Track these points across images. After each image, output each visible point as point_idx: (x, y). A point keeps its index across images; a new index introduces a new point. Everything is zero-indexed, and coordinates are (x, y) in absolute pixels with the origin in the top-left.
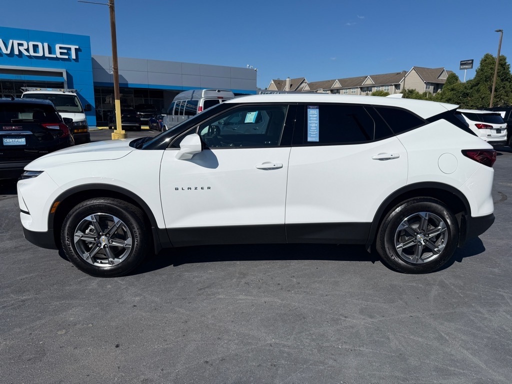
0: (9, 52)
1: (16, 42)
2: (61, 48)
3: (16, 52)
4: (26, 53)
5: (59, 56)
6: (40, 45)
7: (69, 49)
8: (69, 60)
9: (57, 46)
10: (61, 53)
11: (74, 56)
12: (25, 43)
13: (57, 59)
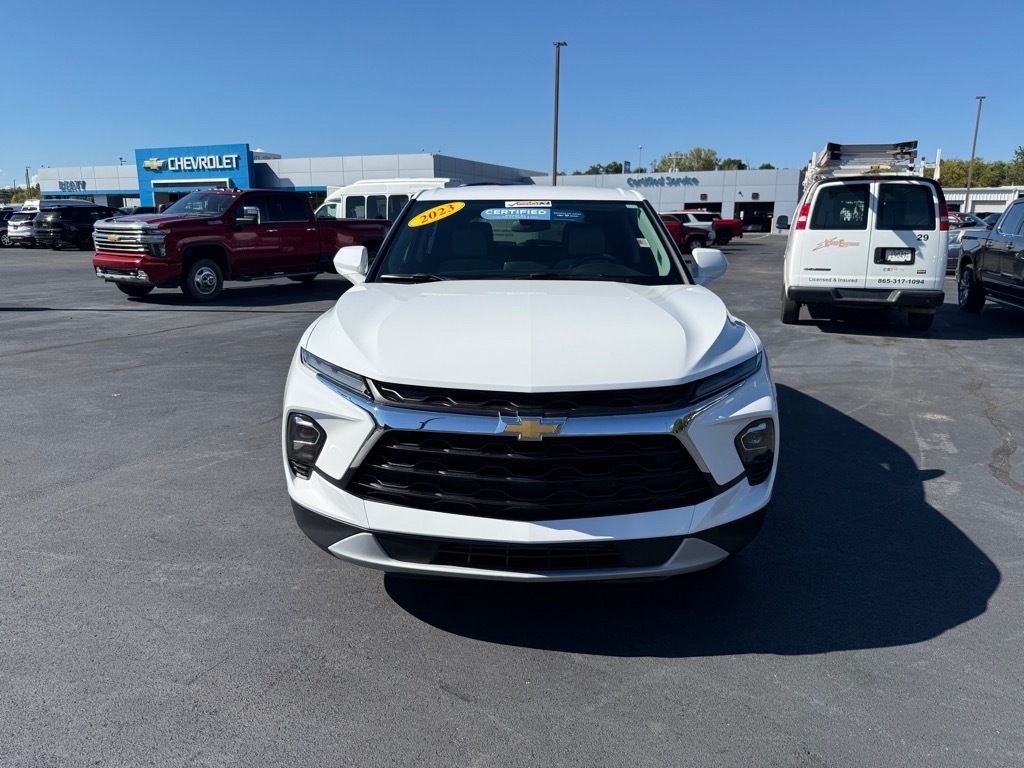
0: (197, 167)
1: (201, 158)
2: (226, 158)
4: (206, 167)
5: (226, 166)
6: (213, 157)
8: (232, 169)
9: (224, 157)
10: (227, 164)
12: (204, 158)
13: (224, 169)
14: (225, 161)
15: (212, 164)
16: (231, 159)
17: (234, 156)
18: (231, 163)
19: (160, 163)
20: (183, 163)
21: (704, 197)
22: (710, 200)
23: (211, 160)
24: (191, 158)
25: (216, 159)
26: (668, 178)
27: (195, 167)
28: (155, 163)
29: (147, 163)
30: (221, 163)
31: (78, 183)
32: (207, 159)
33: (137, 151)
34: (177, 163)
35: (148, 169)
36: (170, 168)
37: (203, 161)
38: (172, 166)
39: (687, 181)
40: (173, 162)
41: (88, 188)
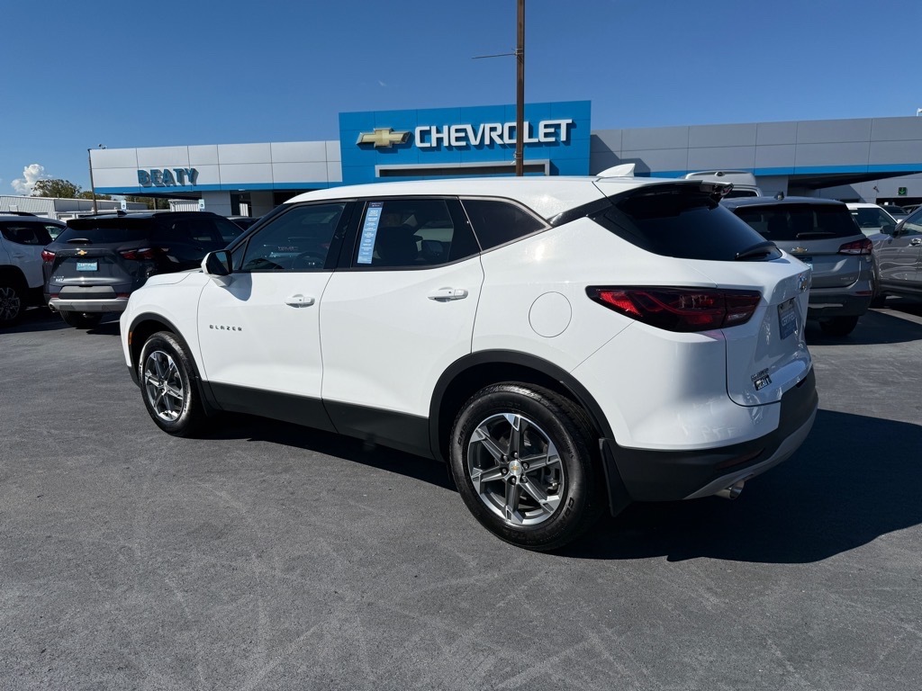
0: (477, 142)
2: (546, 126)
3: (487, 141)
5: (543, 139)
7: (558, 126)
8: (556, 144)
9: (542, 124)
10: (546, 135)
11: (563, 137)
12: (499, 126)
13: (540, 144)
14: (542, 130)
17: (564, 123)
18: (556, 134)
19: (398, 137)
20: (449, 135)
23: (511, 129)
24: (469, 128)
27: (474, 142)
28: (385, 136)
29: (367, 137)
30: (533, 135)
32: (503, 128)
33: (341, 114)
34: (434, 135)
35: (367, 146)
36: (418, 143)
37: (494, 131)
38: (423, 140)
40: (425, 135)
41: (200, 181)
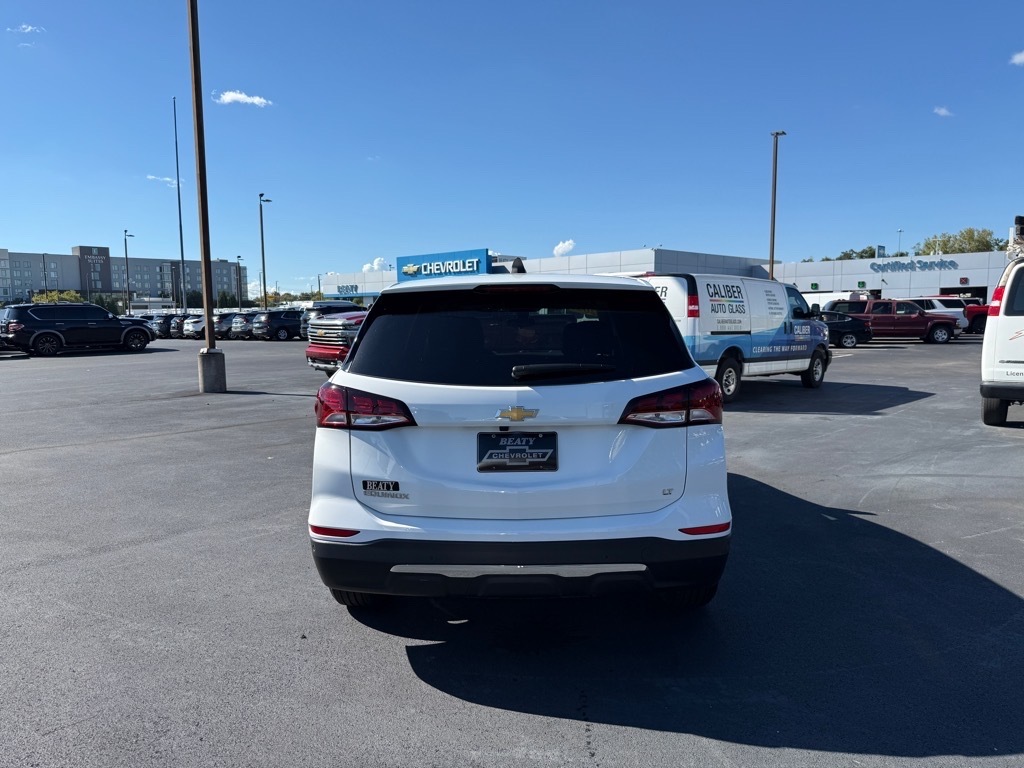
1: (448, 263)
2: (469, 262)
3: (448, 271)
4: (452, 270)
6: (458, 262)
9: (467, 261)
10: (469, 267)
11: (475, 268)
12: (451, 262)
14: (467, 265)
15: (457, 268)
16: (473, 263)
17: (475, 260)
18: (473, 266)
19: (415, 268)
20: (434, 268)
21: (964, 280)
22: (972, 284)
23: (456, 264)
24: (440, 263)
25: (460, 263)
26: (919, 262)
27: (443, 271)
28: (411, 268)
29: (405, 269)
30: (464, 267)
31: (352, 287)
32: (453, 263)
33: (398, 259)
34: (429, 268)
35: (406, 273)
36: (423, 272)
37: (450, 265)
38: (425, 270)
39: (942, 265)
40: (425, 267)
41: (359, 291)
